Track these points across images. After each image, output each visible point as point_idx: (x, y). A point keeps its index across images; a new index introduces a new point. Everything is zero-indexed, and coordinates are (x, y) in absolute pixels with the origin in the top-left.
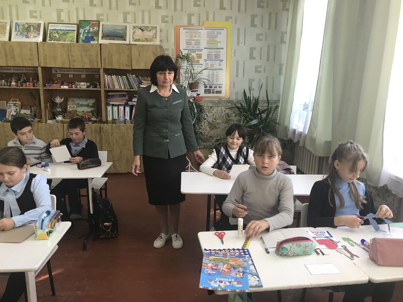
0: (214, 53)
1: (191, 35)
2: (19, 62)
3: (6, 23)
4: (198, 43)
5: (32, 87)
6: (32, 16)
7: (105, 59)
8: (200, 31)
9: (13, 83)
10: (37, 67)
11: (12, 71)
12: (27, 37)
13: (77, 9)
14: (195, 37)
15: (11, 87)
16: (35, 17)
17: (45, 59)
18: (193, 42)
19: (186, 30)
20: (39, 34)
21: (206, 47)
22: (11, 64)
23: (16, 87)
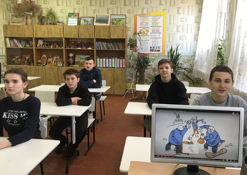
0: (156, 29)
1: (143, 19)
2: (54, 36)
4: (147, 24)
7: (96, 33)
8: (148, 17)
10: (62, 38)
13: (83, 8)
14: (146, 20)
16: (63, 13)
17: (66, 34)
18: (144, 23)
19: (140, 17)
21: (151, 26)
22: (50, 36)
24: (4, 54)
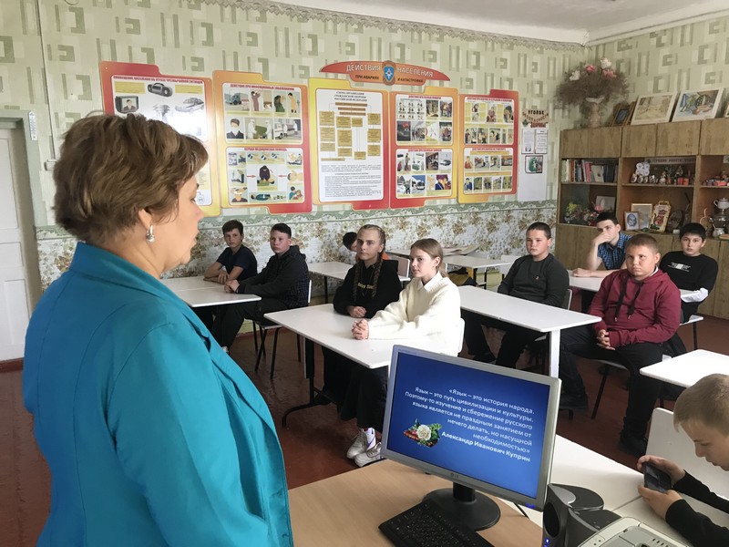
2: (673, 151)
3: (671, 97)
5: (686, 185)
6: (708, 81)
9: (663, 180)
10: (694, 158)
11: (668, 163)
12: (695, 113)
15: (659, 185)
16: (713, 82)
17: (708, 143)
20: (712, 106)
23: (664, 185)
24: (555, 197)
